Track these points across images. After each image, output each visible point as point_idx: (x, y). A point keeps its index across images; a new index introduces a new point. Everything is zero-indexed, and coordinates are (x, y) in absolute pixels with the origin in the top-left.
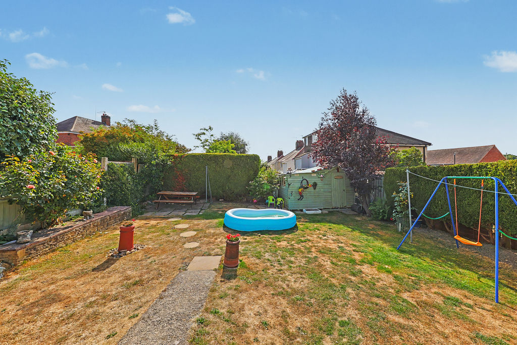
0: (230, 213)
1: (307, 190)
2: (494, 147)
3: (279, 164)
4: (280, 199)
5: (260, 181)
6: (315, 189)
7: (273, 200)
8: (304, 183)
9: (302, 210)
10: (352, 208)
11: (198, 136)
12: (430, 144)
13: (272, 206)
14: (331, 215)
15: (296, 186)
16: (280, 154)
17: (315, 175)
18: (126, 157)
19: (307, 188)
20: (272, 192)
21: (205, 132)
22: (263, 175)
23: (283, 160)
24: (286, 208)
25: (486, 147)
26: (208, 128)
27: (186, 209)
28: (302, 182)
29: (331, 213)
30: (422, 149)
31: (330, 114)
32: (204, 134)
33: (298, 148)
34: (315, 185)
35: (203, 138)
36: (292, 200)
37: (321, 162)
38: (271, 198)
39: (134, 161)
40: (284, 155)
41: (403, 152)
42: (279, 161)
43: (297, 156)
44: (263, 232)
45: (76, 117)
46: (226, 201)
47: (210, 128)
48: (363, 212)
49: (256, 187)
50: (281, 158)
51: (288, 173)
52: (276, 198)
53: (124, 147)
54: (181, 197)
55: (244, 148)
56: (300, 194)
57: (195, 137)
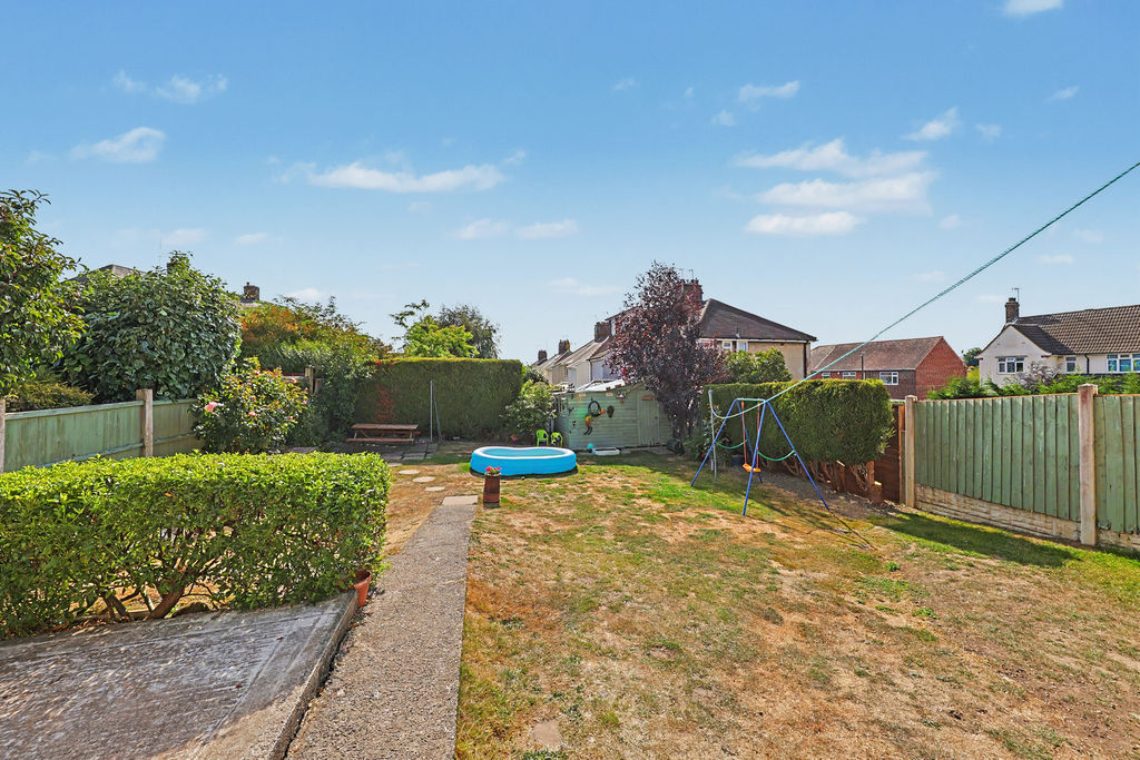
0: (479, 452)
1: (600, 418)
2: (942, 339)
3: (562, 370)
4: (556, 435)
5: (523, 405)
6: (610, 416)
7: (545, 436)
8: (594, 407)
9: (590, 451)
10: (668, 446)
11: (400, 319)
12: (814, 339)
13: (542, 444)
14: (634, 455)
15: (581, 412)
16: (564, 347)
17: (612, 395)
18: (295, 367)
19: (598, 415)
20: (544, 423)
21: (415, 310)
22: (529, 393)
23: (569, 361)
24: (565, 446)
25: (929, 340)
26: (419, 303)
27: (401, 453)
28: (589, 407)
29: (634, 454)
30: (802, 346)
31: (636, 296)
32: (412, 313)
33: (598, 337)
34: (611, 411)
35: (410, 321)
36: (574, 436)
37: (626, 373)
38: (541, 433)
39: (308, 373)
40: (572, 349)
41: (757, 356)
42: (562, 362)
43: (596, 353)
44: (527, 476)
45: (110, 267)
46: (463, 438)
47: (424, 304)
48: (680, 450)
49: (516, 415)
50: (565, 357)
51: (569, 392)
52: (550, 433)
53: (288, 350)
54: (387, 433)
55: (489, 338)
56: (588, 424)
57: (394, 320)
